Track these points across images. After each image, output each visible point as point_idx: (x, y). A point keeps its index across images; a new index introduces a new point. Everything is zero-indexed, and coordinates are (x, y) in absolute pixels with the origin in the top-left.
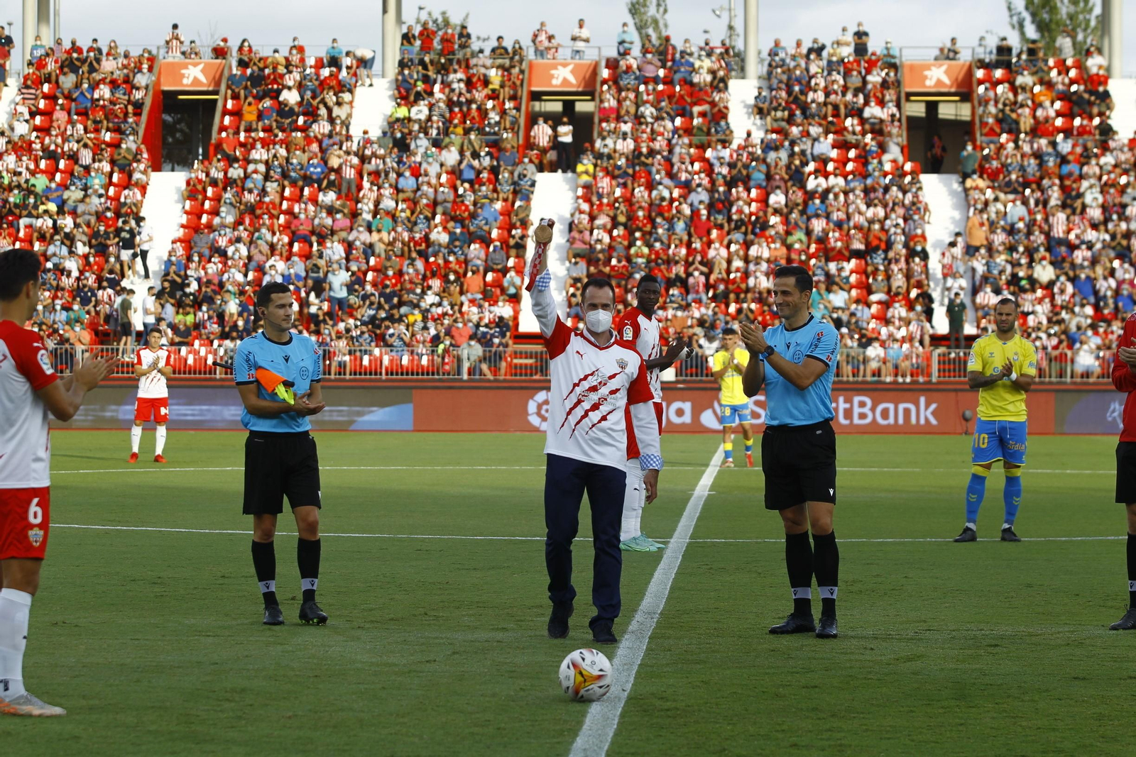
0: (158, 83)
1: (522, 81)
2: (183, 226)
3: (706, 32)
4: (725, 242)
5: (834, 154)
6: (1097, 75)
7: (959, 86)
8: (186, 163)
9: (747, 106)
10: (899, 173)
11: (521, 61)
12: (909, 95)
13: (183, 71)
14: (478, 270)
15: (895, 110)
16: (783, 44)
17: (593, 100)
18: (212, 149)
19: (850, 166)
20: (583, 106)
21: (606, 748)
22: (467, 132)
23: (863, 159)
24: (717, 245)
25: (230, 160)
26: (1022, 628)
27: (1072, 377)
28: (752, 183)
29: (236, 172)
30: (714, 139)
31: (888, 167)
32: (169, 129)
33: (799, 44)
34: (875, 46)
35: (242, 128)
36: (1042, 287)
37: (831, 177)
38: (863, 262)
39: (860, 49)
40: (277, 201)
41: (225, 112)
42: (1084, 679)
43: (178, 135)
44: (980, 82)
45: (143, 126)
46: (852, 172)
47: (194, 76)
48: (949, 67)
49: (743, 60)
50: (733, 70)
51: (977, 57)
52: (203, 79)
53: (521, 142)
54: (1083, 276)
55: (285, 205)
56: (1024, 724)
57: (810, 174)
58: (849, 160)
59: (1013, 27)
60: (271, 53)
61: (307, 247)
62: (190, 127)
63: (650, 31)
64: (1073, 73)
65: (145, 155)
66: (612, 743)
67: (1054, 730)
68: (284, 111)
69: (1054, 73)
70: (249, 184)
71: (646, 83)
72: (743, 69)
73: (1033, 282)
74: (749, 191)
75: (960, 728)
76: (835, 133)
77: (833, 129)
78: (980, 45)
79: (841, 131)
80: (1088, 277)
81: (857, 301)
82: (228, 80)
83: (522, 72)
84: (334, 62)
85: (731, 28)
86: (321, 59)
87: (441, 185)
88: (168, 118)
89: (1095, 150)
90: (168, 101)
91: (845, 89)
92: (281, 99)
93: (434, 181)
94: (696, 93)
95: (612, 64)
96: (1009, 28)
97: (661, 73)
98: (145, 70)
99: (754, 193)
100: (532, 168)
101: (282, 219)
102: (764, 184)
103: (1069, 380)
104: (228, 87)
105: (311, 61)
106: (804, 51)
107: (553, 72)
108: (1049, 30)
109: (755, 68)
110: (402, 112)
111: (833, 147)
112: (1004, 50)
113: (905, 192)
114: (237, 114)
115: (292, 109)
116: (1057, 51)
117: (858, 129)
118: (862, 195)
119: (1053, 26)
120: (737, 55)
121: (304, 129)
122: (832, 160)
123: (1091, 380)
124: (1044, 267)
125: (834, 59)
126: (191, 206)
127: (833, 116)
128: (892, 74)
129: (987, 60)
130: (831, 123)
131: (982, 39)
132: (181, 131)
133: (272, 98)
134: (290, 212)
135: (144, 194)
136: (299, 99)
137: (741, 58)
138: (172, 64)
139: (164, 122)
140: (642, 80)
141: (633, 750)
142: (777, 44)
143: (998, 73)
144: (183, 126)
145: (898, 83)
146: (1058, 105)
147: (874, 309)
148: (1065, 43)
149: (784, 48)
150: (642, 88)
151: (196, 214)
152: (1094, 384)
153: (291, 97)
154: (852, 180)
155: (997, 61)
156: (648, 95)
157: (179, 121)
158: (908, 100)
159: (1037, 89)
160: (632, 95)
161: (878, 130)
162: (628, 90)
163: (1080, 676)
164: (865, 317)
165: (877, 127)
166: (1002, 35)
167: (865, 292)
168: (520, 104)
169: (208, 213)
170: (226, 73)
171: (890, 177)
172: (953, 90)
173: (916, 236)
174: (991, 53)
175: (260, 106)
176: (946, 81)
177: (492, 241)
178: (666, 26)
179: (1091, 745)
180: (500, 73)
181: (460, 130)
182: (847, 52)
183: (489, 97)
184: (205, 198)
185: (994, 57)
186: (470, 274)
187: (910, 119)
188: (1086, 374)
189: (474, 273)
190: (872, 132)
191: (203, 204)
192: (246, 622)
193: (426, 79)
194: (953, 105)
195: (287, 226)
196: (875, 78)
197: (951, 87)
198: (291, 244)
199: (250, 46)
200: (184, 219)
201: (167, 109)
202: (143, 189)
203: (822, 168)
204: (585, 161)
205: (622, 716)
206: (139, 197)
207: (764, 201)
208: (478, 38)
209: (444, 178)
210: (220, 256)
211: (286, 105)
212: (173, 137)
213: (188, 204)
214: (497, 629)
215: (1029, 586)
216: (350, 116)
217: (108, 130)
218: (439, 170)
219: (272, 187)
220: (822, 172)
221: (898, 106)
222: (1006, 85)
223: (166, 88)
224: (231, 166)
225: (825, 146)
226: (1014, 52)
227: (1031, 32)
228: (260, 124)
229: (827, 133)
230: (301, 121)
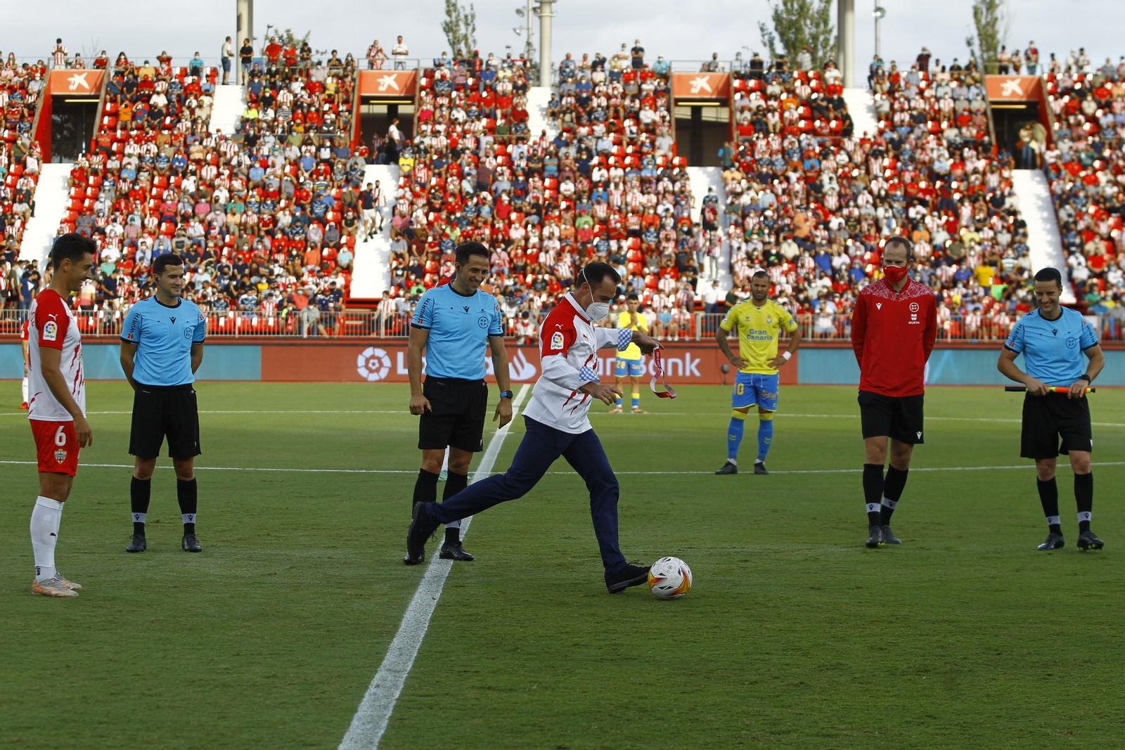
0: (48, 89)
1: (354, 88)
2: (69, 209)
3: (508, 47)
4: (523, 223)
5: (615, 149)
6: (834, 85)
7: (719, 93)
8: (72, 156)
9: (542, 110)
10: (669, 166)
11: (353, 71)
12: (677, 100)
13: (70, 79)
14: (316, 246)
15: (665, 113)
16: (572, 58)
17: (413, 104)
18: (93, 144)
19: (628, 160)
20: (405, 109)
21: (418, 647)
22: (307, 130)
23: (639, 154)
24: (517, 225)
25: (109, 154)
26: (768, 547)
27: (813, 337)
28: (546, 174)
29: (113, 164)
30: (514, 137)
31: (659, 161)
32: (58, 127)
33: (585, 58)
34: (649, 60)
35: (119, 127)
36: (788, 262)
37: (612, 169)
38: (639, 240)
39: (637, 63)
40: (148, 188)
41: (105, 113)
42: (819, 589)
43: (65, 133)
44: (737, 90)
45: (35, 126)
46: (629, 165)
47: (79, 83)
48: (711, 77)
49: (539, 71)
50: (530, 79)
51: (734, 69)
52: (86, 85)
53: (352, 138)
54: (822, 253)
55: (154, 191)
56: (769, 626)
57: (594, 166)
58: (627, 155)
59: (765, 45)
60: (142, 65)
61: (173, 227)
62: (74, 124)
63: (462, 46)
64: (813, 83)
65: (39, 150)
66: (424, 643)
67: (793, 631)
68: (154, 113)
69: (798, 83)
70: (124, 175)
71: (458, 90)
72: (538, 78)
73: (780, 257)
74: (543, 180)
75: (716, 630)
76: (615, 132)
77: (614, 129)
78: (737, 59)
79: (620, 131)
80: (826, 253)
81: (634, 274)
82: (107, 86)
83: (354, 80)
84: (196, 71)
85: (529, 44)
86: (185, 69)
87: (285, 175)
88: (56, 118)
89: (832, 148)
90: (57, 104)
91: (624, 96)
92: (152, 102)
93: (279, 172)
94: (499, 99)
95: (429, 74)
96: (762, 45)
97: (470, 81)
98: (38, 78)
99: (547, 182)
100: (361, 160)
101: (152, 203)
102: (556, 174)
103: (810, 339)
104: (107, 93)
105: (177, 71)
106: (589, 63)
107: (379, 80)
108: (795, 48)
109: (549, 77)
110: (253, 114)
111: (614, 144)
112: (757, 64)
113: (674, 182)
114: (114, 114)
115: (160, 111)
116: (799, 65)
117: (634, 129)
118: (638, 184)
119: (798, 44)
120: (534, 66)
121: (170, 128)
122: (613, 155)
123: (829, 339)
124: (789, 245)
125: (616, 70)
126: (76, 192)
127: (614, 118)
128: (662, 84)
129: (743, 72)
130: (612, 123)
131: (738, 54)
132: (68, 129)
133: (143, 102)
134: (159, 197)
135: (36, 182)
136: (166, 102)
137: (537, 68)
138: (60, 73)
139: (54, 121)
140: (454, 87)
141: (440, 649)
142: (568, 57)
143: (752, 83)
144: (69, 125)
145: (667, 91)
146: (801, 110)
147: (648, 279)
148: (805, 58)
149: (573, 61)
150: (454, 94)
151: (79, 198)
152: (831, 342)
153: (160, 101)
154: (630, 172)
155: (751, 73)
156: (461, 100)
157: (66, 121)
158: (676, 105)
159: (784, 96)
160: (445, 101)
161: (651, 130)
162: (442, 95)
163: (816, 586)
164: (640, 287)
165: (651, 127)
166: (756, 51)
167: (640, 265)
168: (352, 107)
169: (90, 198)
170: (106, 81)
171: (661, 169)
172: (714, 97)
173: (683, 218)
174: (745, 66)
175: (134, 109)
176: (709, 89)
177: (328, 222)
178: (475, 41)
179: (824, 644)
180: (335, 81)
181: (301, 129)
182: (626, 65)
183: (326, 101)
184: (88, 185)
185: (748, 69)
186: (309, 249)
187: (679, 121)
188: (825, 334)
189: (312, 248)
190: (647, 131)
191: (86, 190)
192: (118, 541)
193: (273, 86)
194: (714, 109)
195: (155, 210)
196: (649, 86)
197: (712, 94)
198: (159, 225)
199: (125, 59)
200: (70, 203)
201: (56, 112)
202: (36, 178)
203: (605, 161)
204: (407, 155)
205: (432, 620)
206: (32, 184)
207: (556, 189)
208: (317, 52)
209: (288, 169)
210: (100, 234)
211: (156, 107)
212: (61, 134)
213: (73, 190)
214: (329, 547)
215: (775, 511)
216: (209, 116)
217: (6, 128)
218: (283, 162)
219: (144, 176)
220: (604, 165)
221: (668, 110)
222: (759, 93)
223: (55, 93)
224: (109, 158)
225: (607, 143)
226: (766, 66)
227: (780, 49)
228: (134, 123)
229: (608, 132)
230: (168, 120)
